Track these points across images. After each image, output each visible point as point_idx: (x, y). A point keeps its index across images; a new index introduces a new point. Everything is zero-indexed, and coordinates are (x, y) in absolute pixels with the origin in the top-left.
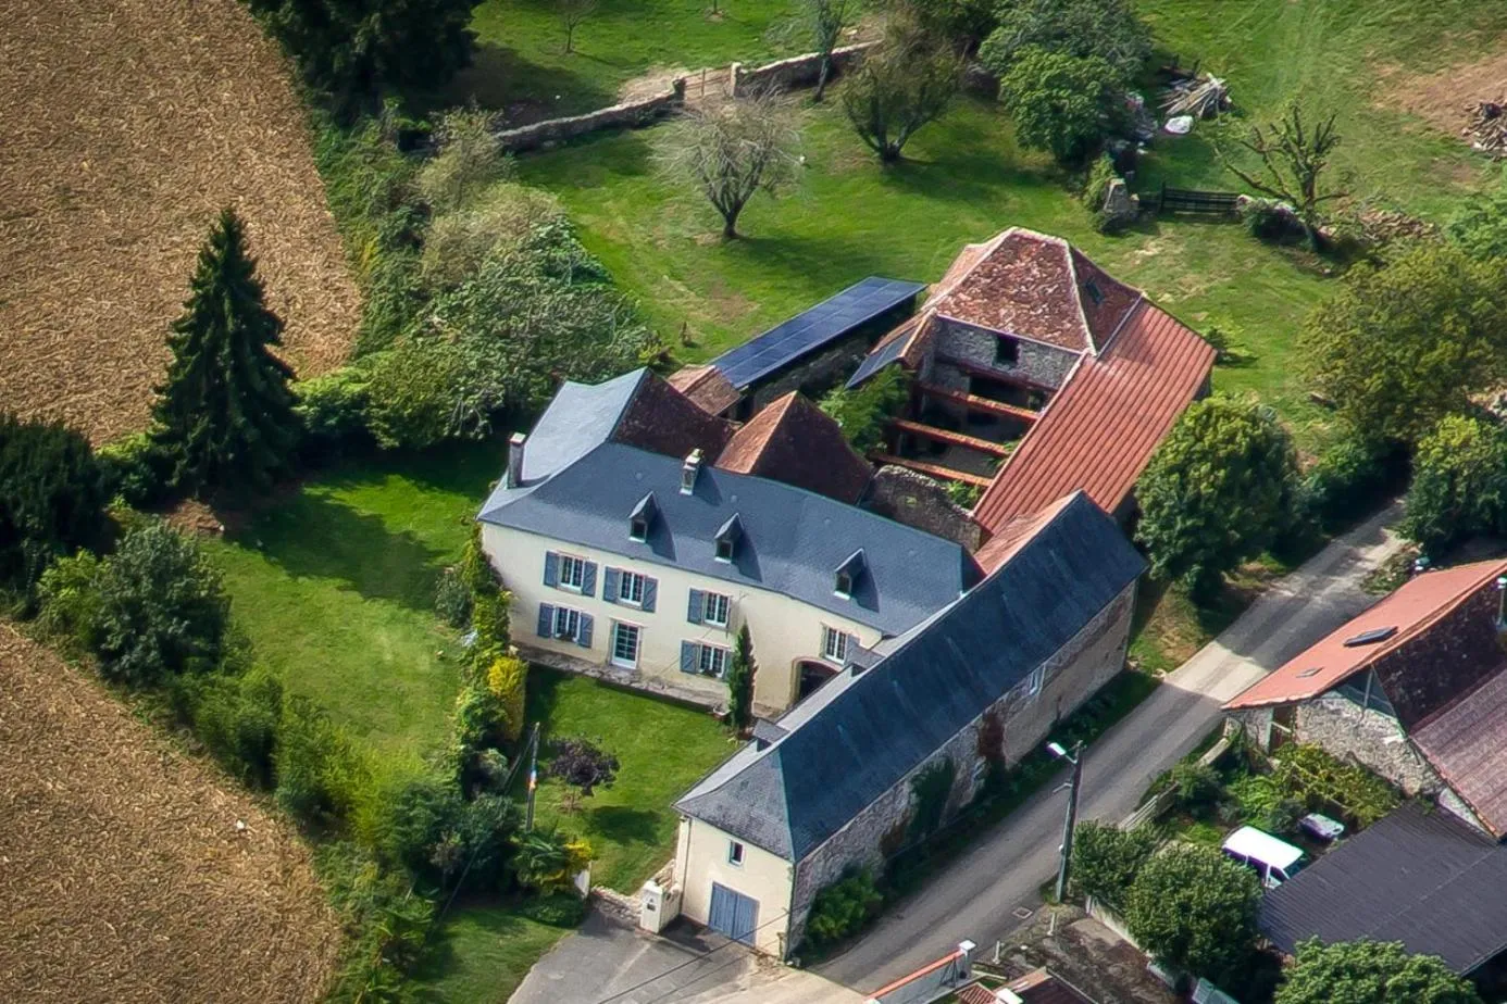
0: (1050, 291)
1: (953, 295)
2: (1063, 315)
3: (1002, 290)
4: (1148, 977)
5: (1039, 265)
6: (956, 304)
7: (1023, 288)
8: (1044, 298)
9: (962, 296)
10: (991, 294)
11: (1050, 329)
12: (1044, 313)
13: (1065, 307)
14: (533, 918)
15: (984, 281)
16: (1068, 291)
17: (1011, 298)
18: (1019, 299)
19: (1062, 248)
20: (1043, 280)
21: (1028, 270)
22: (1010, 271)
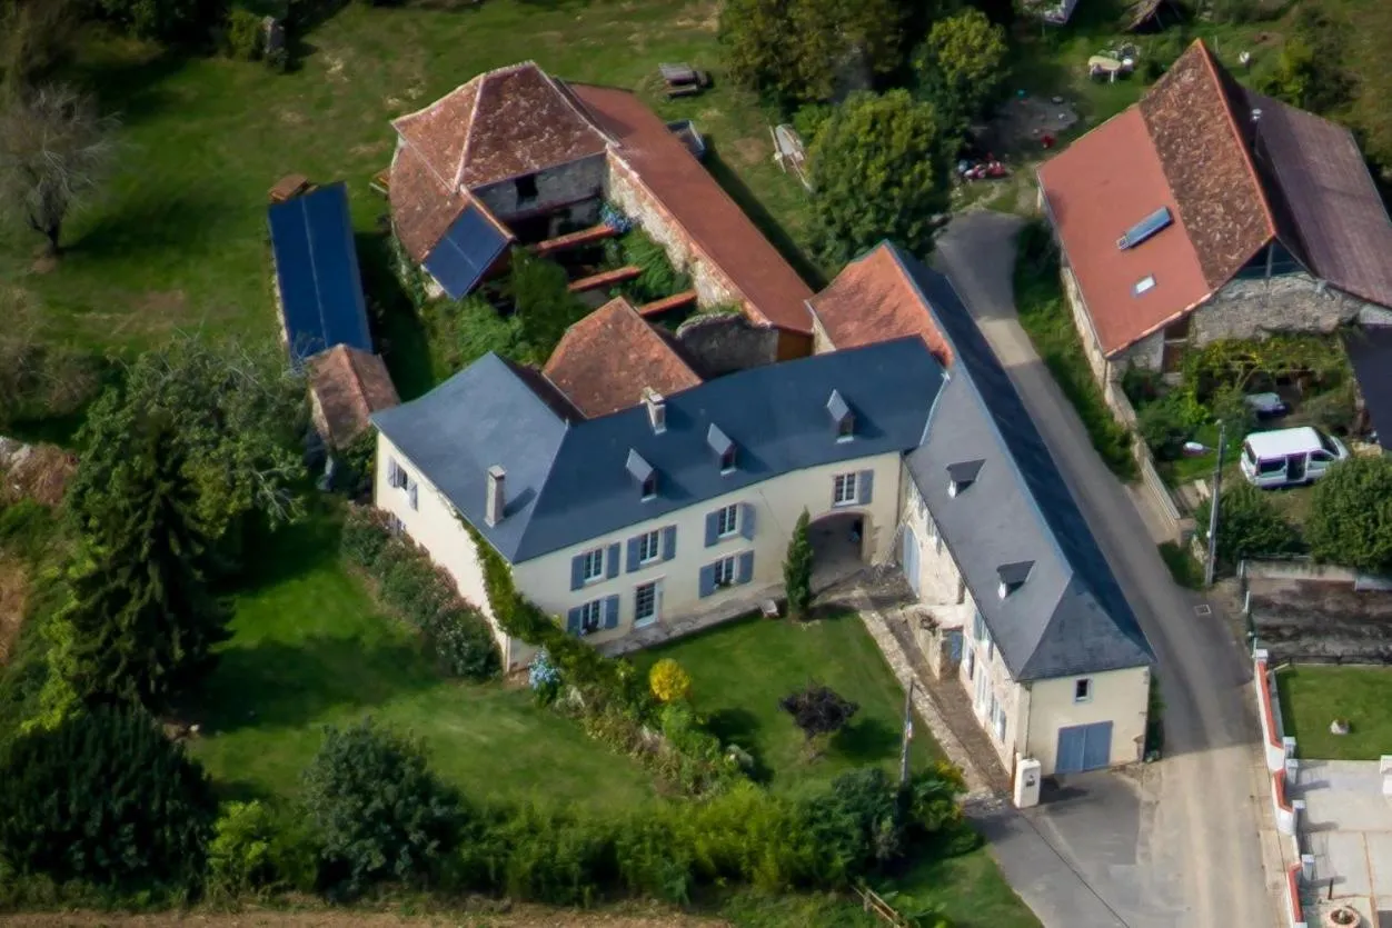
0: (545, 112)
1: (468, 164)
2: (568, 127)
3: (505, 137)
4: (1363, 595)
5: (523, 95)
6: (477, 170)
7: (520, 123)
8: (544, 122)
9: (478, 161)
10: (498, 144)
11: (568, 146)
12: (551, 135)
13: (565, 119)
14: (956, 855)
15: (485, 137)
16: (559, 103)
17: (518, 137)
18: (525, 135)
19: (532, 69)
20: (534, 107)
21: (516, 105)
22: (502, 115)
